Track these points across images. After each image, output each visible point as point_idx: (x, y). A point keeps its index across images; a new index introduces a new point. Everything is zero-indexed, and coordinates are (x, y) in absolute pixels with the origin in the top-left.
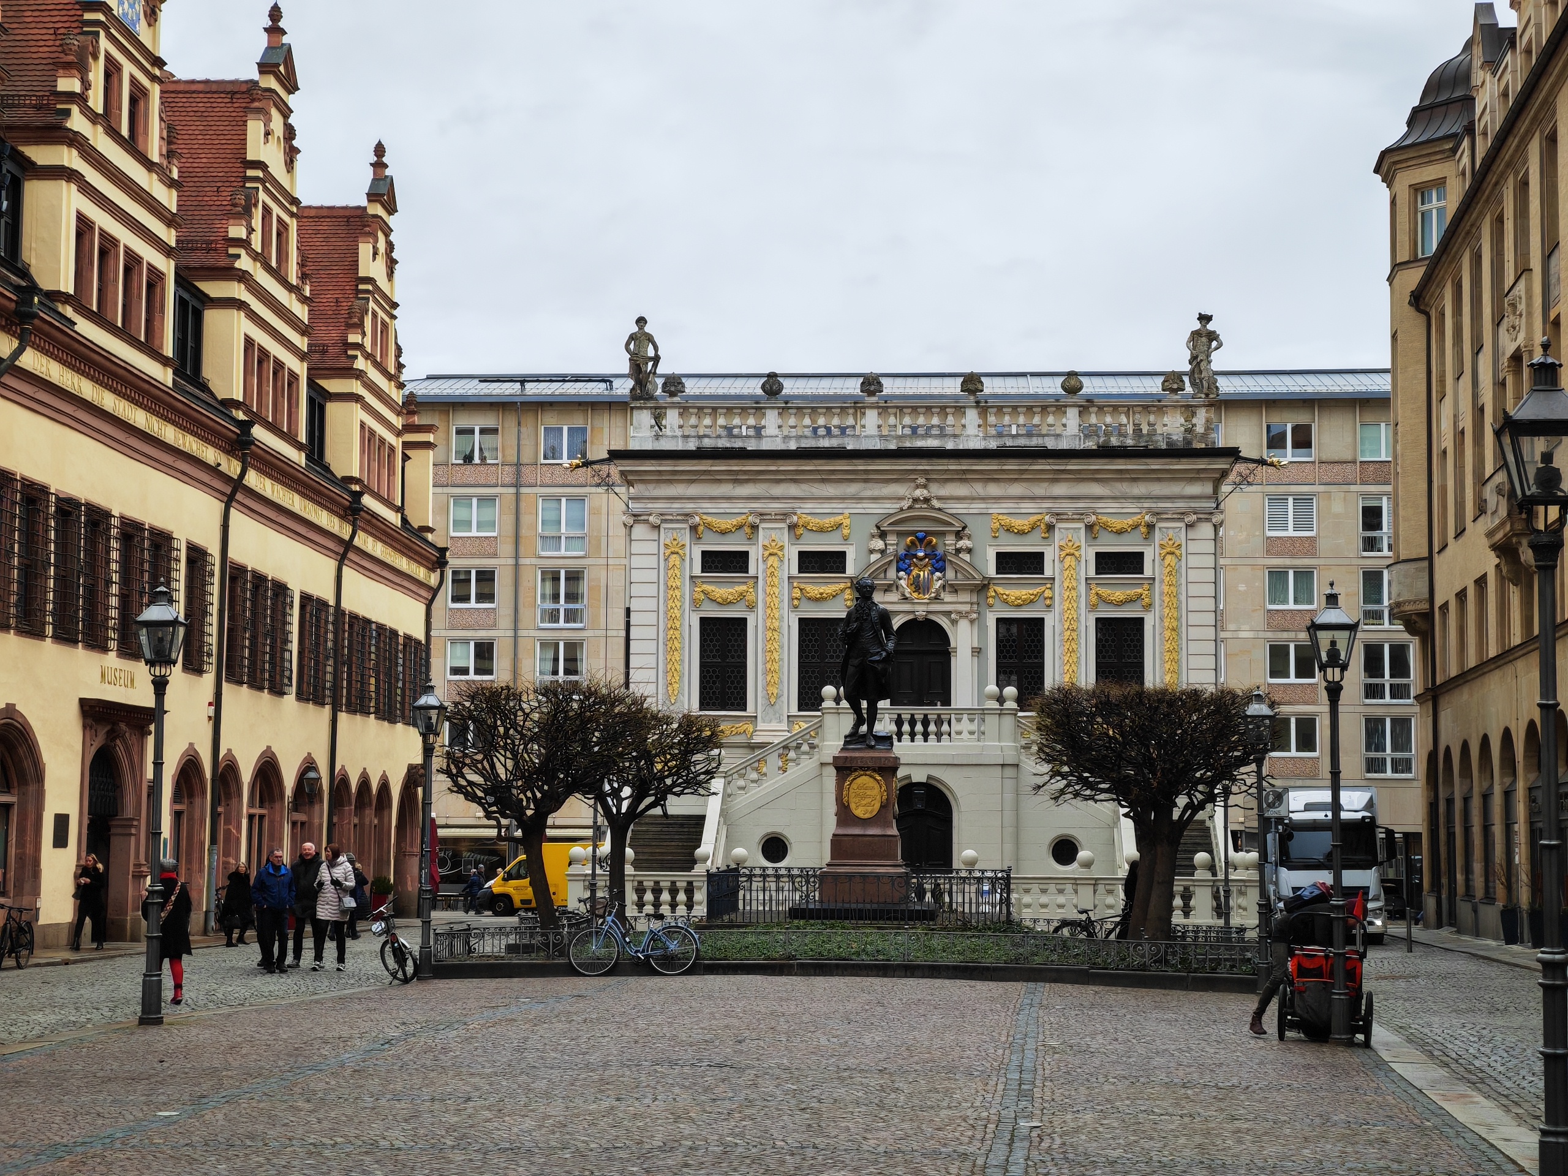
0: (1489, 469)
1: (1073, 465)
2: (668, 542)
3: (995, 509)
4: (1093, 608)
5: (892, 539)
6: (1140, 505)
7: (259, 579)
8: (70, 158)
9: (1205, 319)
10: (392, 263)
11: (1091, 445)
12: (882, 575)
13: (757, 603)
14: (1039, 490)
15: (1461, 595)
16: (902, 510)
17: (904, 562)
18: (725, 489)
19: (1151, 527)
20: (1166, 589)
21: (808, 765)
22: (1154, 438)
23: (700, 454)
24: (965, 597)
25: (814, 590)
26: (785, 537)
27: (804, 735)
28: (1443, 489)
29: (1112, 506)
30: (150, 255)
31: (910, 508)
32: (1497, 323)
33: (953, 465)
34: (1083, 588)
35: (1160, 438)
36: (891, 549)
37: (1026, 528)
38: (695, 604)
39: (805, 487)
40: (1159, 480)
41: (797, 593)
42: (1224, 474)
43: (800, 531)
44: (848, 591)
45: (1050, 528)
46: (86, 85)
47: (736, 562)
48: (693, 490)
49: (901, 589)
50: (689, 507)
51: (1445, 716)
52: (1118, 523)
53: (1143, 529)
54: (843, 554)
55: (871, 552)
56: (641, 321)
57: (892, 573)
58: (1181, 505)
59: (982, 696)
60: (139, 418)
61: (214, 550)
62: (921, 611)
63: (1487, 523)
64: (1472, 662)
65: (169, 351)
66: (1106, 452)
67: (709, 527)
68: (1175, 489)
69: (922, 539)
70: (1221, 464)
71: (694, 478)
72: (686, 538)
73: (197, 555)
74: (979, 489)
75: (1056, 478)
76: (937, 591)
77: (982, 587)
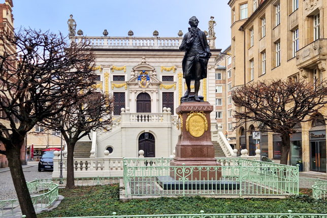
3: (162, 65)
5: (136, 72)
9: (212, 18)
12: (134, 81)
13: (103, 88)
14: (173, 60)
16: (139, 65)
21: (118, 128)
23: (88, 49)
24: (155, 87)
25: (117, 85)
26: (109, 71)
27: (116, 121)
31: (141, 64)
33: (152, 53)
34: (183, 85)
36: (136, 75)
37: (170, 70)
39: (114, 59)
41: (113, 86)
42: (217, 56)
43: (113, 70)
44: (126, 85)
47: (97, 78)
49: (139, 85)
54: (124, 76)
55: (132, 75)
56: (71, 16)
59: (159, 110)
62: (144, 91)
69: (144, 72)
70: (217, 53)
74: (158, 60)
76: (148, 85)
77: (159, 84)
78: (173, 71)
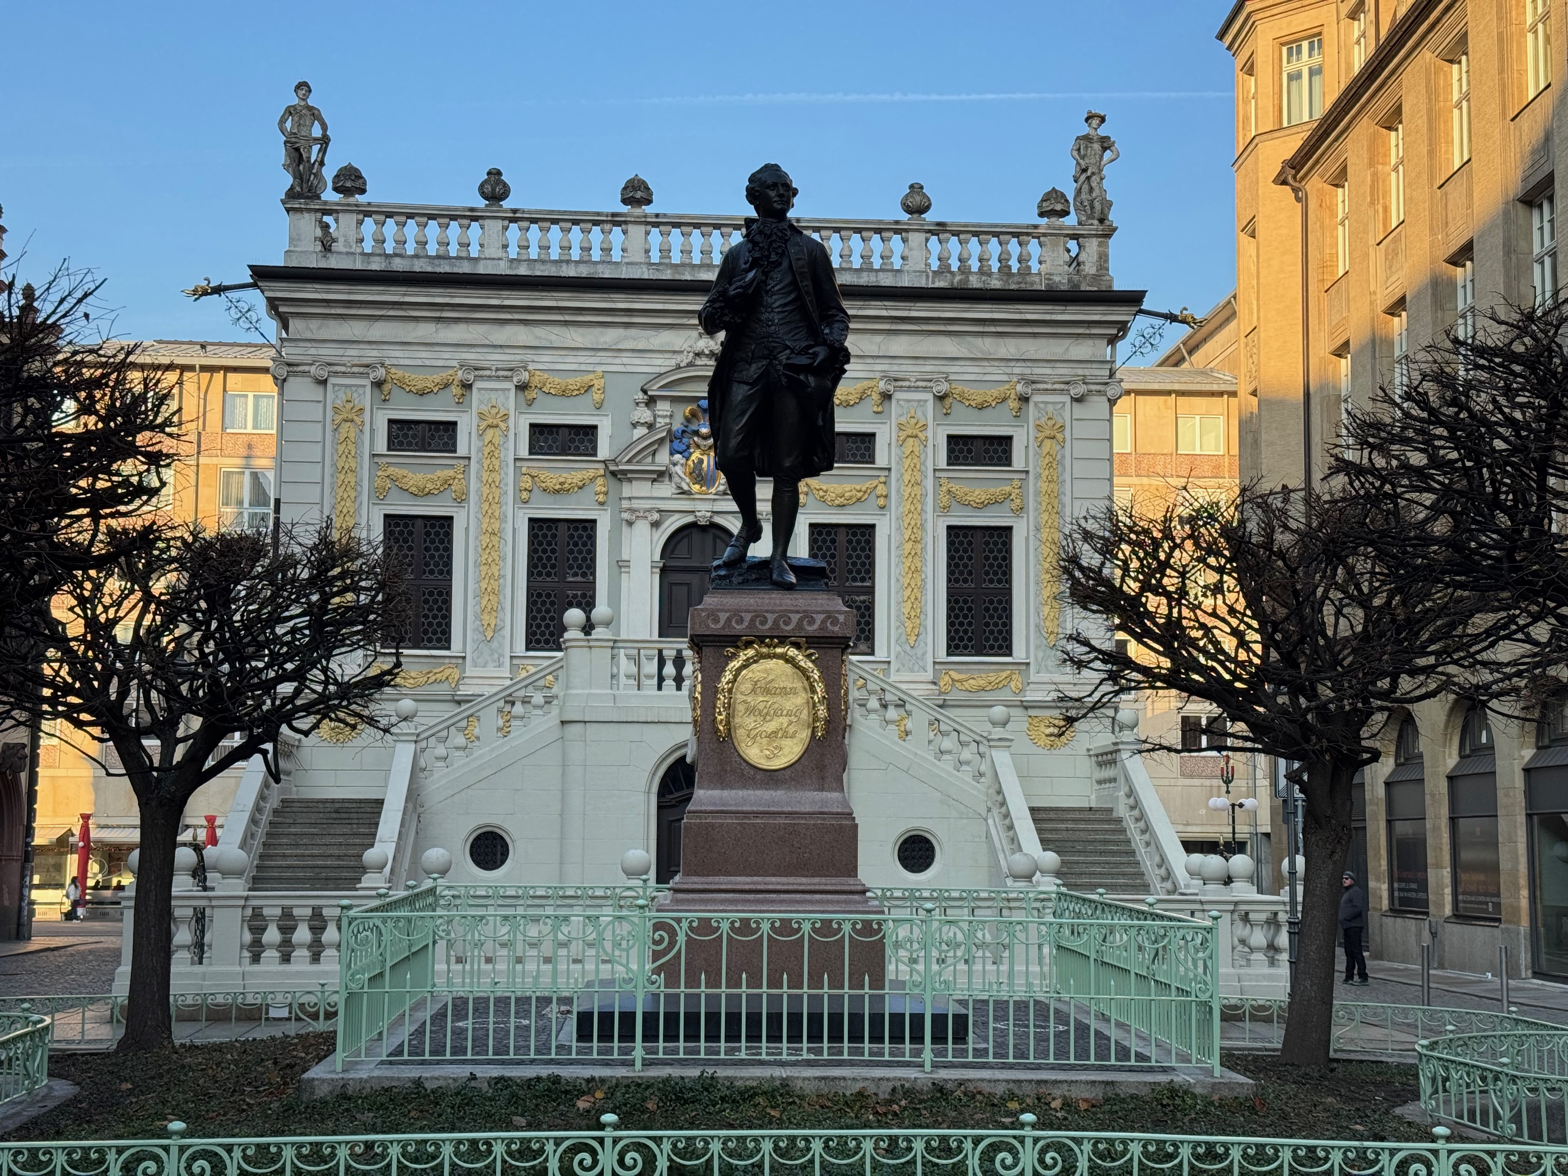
1: (920, 310)
2: (339, 403)
4: (943, 511)
6: (1009, 370)
9: (1095, 118)
11: (942, 284)
12: (650, 459)
13: (467, 494)
16: (678, 367)
17: (681, 441)
18: (425, 331)
19: (1023, 401)
20: (1044, 486)
21: (542, 723)
22: (1028, 279)
23: (388, 279)
26: (510, 400)
29: (971, 372)
31: (690, 365)
34: (929, 483)
35: (1037, 279)
36: (661, 422)
37: (852, 398)
38: (379, 495)
39: (540, 331)
40: (1035, 335)
41: (527, 483)
43: (533, 394)
44: (600, 481)
45: (886, 398)
48: (379, 331)
49: (676, 479)
52: (978, 395)
53: (1013, 404)
54: (591, 430)
55: (634, 425)
57: (663, 456)
58: (1064, 371)
62: (703, 512)
66: (962, 294)
67: (401, 385)
68: (1056, 349)
71: (379, 313)
72: (366, 398)
75: (894, 329)
78: (869, 407)
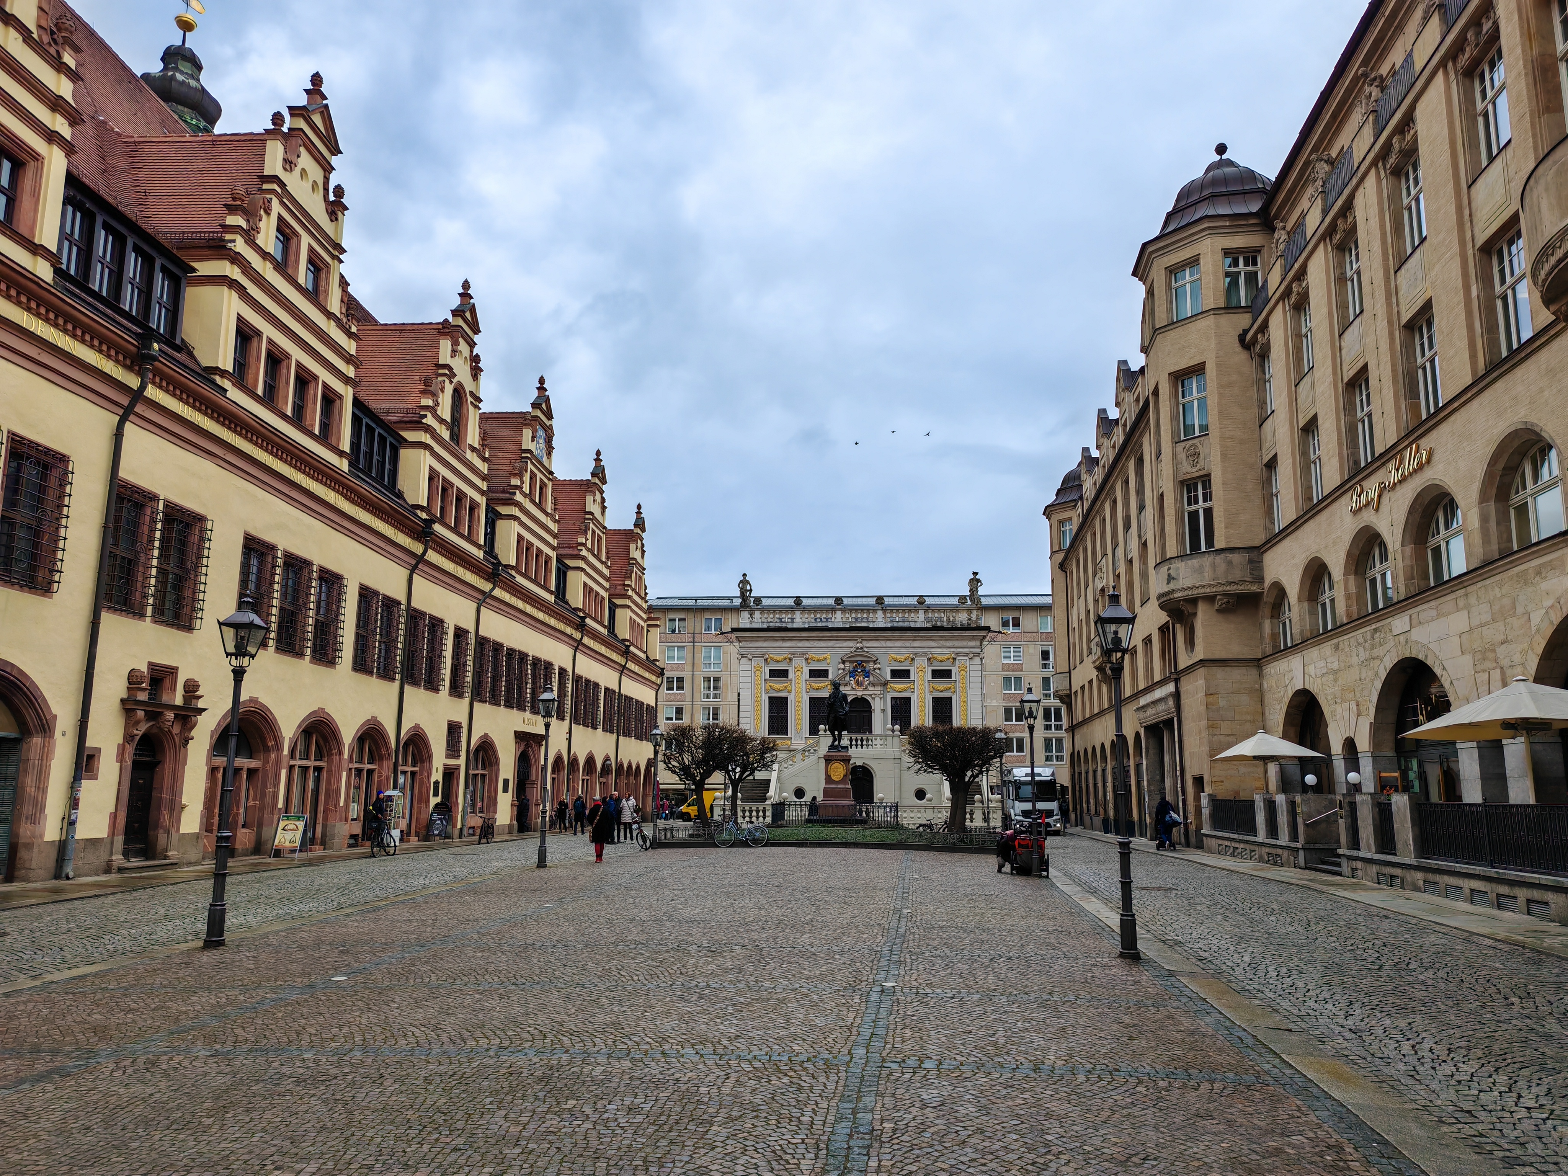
0: (1093, 636)
1: (922, 634)
2: (755, 665)
3: (890, 651)
4: (931, 693)
5: (847, 664)
6: (950, 650)
7: (588, 681)
8: (515, 511)
9: (975, 574)
10: (643, 552)
11: (929, 625)
13: (792, 691)
14: (908, 644)
15: (1083, 687)
16: (851, 652)
17: (853, 674)
18: (779, 644)
19: (954, 659)
20: (961, 685)
21: (813, 758)
22: (955, 623)
23: (768, 629)
24: (878, 688)
25: (815, 685)
26: (803, 663)
27: (811, 746)
28: (1074, 644)
29: (938, 651)
30: (546, 550)
31: (855, 651)
32: (1094, 575)
33: (873, 634)
34: (926, 684)
35: (958, 623)
36: (847, 668)
37: (903, 660)
38: (767, 691)
39: (811, 643)
40: (957, 640)
41: (808, 687)
42: (984, 637)
43: (810, 661)
45: (913, 659)
46: (522, 482)
47: (784, 674)
48: (765, 644)
49: (851, 685)
50: (764, 651)
51: (1077, 738)
52: (941, 658)
53: (951, 660)
54: (827, 670)
55: (839, 669)
56: (744, 575)
57: (847, 678)
58: (966, 650)
59: (885, 729)
60: (540, 615)
61: (570, 670)
62: (860, 694)
63: (1092, 658)
64: (1088, 716)
65: (553, 589)
66: (935, 628)
67: (772, 659)
68: (964, 643)
69: (860, 664)
70: (983, 633)
71: (766, 639)
72: (763, 664)
73: (562, 671)
74: (883, 643)
75: (915, 639)
76: (867, 686)
77: (885, 684)
78: (908, 662)
